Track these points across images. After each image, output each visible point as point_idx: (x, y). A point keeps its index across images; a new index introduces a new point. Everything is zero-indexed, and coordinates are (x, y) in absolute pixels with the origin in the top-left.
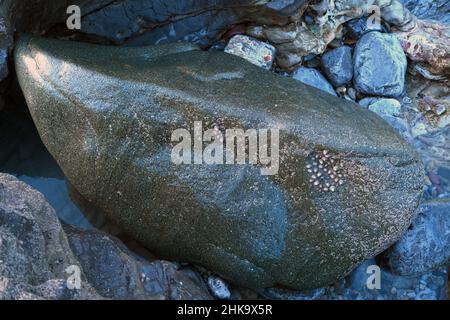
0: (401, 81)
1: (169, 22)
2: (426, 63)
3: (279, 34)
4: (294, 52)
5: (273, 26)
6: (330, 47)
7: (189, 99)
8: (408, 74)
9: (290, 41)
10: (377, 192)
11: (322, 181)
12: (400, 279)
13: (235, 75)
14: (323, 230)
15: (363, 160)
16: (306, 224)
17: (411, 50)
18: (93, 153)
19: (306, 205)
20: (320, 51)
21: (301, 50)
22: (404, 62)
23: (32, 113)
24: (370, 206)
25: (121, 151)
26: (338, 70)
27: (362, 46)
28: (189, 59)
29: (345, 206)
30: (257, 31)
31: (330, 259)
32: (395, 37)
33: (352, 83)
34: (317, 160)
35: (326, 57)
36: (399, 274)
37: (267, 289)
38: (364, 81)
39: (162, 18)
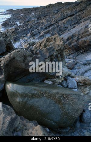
0: (76, 86)
1: (33, 80)
2: (80, 82)
3: (53, 80)
4: (56, 82)
5: (52, 78)
6: (62, 81)
7: (38, 88)
8: (77, 85)
9: (55, 81)
10: (76, 102)
11: (65, 101)
12: (85, 124)
13: (46, 85)
14: (67, 112)
15: (71, 96)
16: (63, 111)
17: (77, 81)
18: (20, 101)
19: (63, 107)
20: (61, 82)
21: (57, 82)
22: (76, 83)
23: (8, 95)
24: (75, 105)
25: (25, 100)
26: (64, 84)
27: (68, 81)
28: (37, 83)
29: (70, 106)
30: (49, 80)
31: (70, 119)
32: (74, 79)
33: (68, 87)
34: (63, 97)
35: (62, 83)
36: (85, 123)
37: (57, 129)
38: (70, 86)
39: (32, 79)
